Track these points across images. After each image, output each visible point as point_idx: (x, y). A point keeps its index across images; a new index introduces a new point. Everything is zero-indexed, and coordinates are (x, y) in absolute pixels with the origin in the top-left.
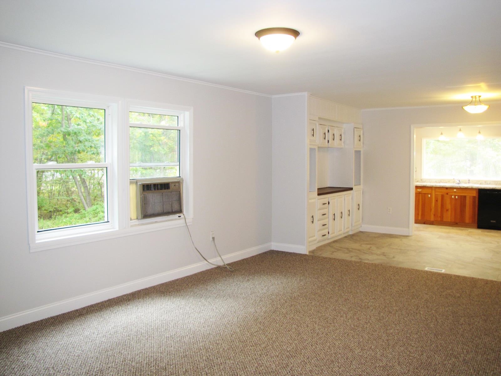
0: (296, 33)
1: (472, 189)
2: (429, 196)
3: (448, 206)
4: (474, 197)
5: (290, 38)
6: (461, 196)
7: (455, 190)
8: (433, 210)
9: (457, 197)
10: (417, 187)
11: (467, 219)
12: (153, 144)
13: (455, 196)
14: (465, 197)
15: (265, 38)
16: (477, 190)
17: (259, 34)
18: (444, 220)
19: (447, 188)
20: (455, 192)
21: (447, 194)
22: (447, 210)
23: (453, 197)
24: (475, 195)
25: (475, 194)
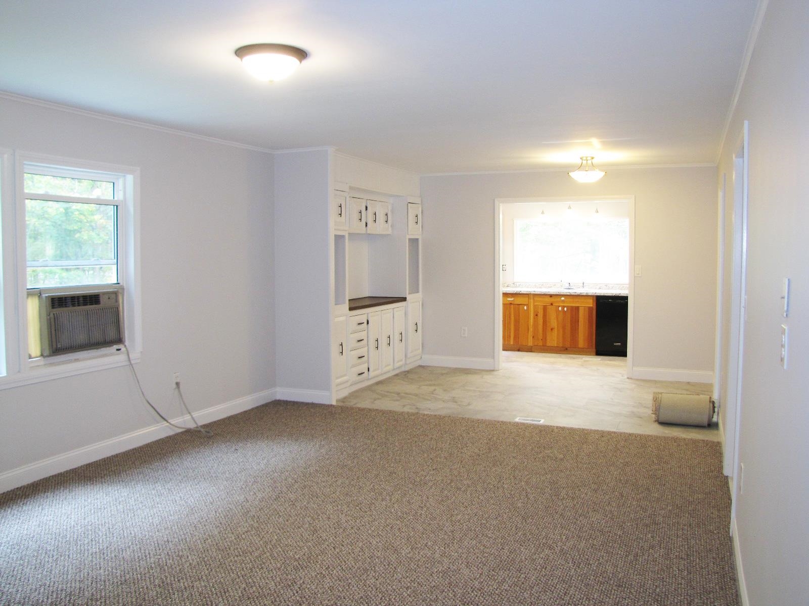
0: (301, 54)
1: (587, 296)
2: (525, 308)
3: (553, 322)
4: (590, 309)
5: (291, 61)
6: (572, 307)
7: (563, 298)
8: (531, 329)
9: (565, 309)
10: (506, 295)
11: (582, 341)
12: (81, 228)
13: (563, 307)
14: (577, 308)
15: (251, 59)
16: (595, 298)
17: (241, 51)
18: (548, 344)
19: (551, 296)
20: (563, 301)
21: (552, 304)
22: (552, 329)
23: (560, 308)
24: (592, 306)
25: (591, 304)
